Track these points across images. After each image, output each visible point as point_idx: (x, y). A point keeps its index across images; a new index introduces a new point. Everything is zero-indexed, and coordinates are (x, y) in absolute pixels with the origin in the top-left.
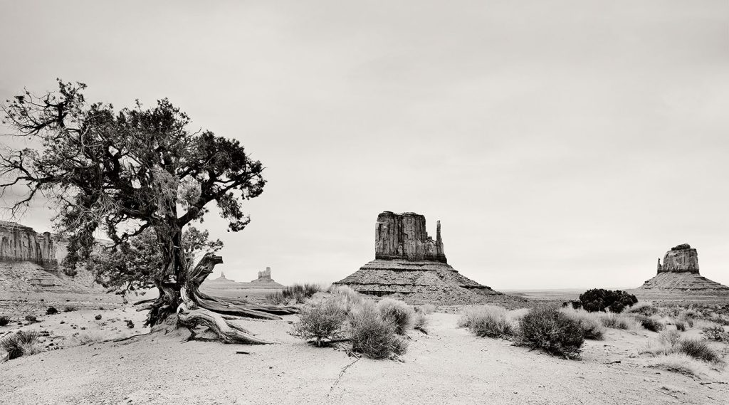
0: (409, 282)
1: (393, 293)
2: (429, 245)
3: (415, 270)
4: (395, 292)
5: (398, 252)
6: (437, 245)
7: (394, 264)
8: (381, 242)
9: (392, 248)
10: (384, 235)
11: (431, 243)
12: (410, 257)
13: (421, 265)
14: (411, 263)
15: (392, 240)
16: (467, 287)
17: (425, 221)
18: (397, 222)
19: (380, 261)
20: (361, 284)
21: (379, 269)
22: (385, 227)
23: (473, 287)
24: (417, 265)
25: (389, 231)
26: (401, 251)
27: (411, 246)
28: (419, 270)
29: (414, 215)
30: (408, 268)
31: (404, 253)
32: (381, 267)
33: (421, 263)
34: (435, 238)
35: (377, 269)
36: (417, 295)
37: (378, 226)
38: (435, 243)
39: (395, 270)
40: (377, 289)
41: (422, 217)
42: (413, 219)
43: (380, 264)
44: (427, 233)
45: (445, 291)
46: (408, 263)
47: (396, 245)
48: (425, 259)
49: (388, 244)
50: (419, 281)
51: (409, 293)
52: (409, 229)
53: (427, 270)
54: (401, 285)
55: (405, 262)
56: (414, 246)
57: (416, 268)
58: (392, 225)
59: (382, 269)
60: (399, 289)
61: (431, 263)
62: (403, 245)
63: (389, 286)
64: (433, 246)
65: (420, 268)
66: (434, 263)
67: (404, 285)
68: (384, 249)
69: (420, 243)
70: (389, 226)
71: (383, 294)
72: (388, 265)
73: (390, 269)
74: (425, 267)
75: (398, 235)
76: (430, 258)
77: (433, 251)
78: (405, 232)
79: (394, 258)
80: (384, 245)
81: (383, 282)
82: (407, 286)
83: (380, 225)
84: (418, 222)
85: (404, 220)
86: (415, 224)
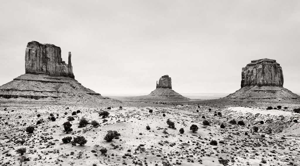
0: (54, 90)
1: (46, 97)
2: (63, 67)
3: (56, 82)
4: (48, 97)
5: (42, 70)
6: (68, 67)
7: (41, 78)
8: (30, 62)
9: (38, 66)
10: (33, 57)
11: (65, 66)
12: (51, 73)
13: (59, 79)
14: (52, 77)
15: (38, 61)
16: (90, 94)
17: (61, 51)
18: (42, 49)
19: (29, 75)
20: (20, 91)
21: (31, 80)
22: (33, 52)
23: (93, 94)
24: (56, 79)
25: (36, 55)
26: (45, 69)
27: (52, 67)
28: (58, 82)
29: (53, 46)
30: (50, 81)
31: (47, 71)
32: (31, 79)
33: (59, 78)
34: (67, 63)
35: (28, 80)
36: (63, 98)
37: (28, 50)
38: (67, 65)
39: (42, 82)
40: (33, 94)
41: (59, 48)
42: (53, 49)
43: (29, 77)
44: (61, 59)
45: (79, 96)
46: (50, 77)
47: (41, 65)
48: (61, 75)
49: (36, 64)
50: (60, 89)
51: (57, 97)
52: (50, 55)
53: (63, 83)
54: (49, 92)
55: (47, 76)
56: (54, 66)
57: (57, 81)
58: (38, 51)
59: (32, 81)
60: (49, 94)
61: (65, 78)
62: (46, 65)
63: (42, 92)
64: (66, 68)
65: (59, 81)
66: (67, 78)
67: (52, 92)
68: (32, 66)
69: (58, 65)
70: (36, 51)
71: (40, 98)
72: (36, 77)
73: (39, 81)
74: (62, 81)
75: (43, 58)
76: (64, 75)
77: (66, 71)
78: (48, 56)
79: (40, 74)
80: (32, 64)
81: (36, 89)
82: (54, 93)
83: (30, 50)
84: (56, 50)
85: (48, 49)
86: (55, 52)
